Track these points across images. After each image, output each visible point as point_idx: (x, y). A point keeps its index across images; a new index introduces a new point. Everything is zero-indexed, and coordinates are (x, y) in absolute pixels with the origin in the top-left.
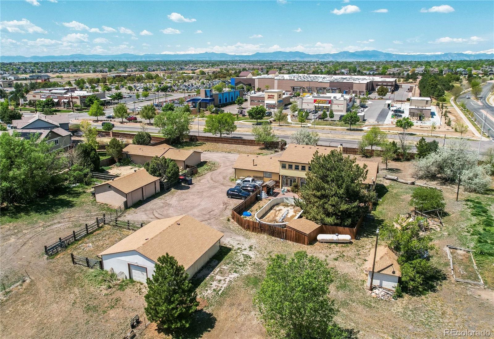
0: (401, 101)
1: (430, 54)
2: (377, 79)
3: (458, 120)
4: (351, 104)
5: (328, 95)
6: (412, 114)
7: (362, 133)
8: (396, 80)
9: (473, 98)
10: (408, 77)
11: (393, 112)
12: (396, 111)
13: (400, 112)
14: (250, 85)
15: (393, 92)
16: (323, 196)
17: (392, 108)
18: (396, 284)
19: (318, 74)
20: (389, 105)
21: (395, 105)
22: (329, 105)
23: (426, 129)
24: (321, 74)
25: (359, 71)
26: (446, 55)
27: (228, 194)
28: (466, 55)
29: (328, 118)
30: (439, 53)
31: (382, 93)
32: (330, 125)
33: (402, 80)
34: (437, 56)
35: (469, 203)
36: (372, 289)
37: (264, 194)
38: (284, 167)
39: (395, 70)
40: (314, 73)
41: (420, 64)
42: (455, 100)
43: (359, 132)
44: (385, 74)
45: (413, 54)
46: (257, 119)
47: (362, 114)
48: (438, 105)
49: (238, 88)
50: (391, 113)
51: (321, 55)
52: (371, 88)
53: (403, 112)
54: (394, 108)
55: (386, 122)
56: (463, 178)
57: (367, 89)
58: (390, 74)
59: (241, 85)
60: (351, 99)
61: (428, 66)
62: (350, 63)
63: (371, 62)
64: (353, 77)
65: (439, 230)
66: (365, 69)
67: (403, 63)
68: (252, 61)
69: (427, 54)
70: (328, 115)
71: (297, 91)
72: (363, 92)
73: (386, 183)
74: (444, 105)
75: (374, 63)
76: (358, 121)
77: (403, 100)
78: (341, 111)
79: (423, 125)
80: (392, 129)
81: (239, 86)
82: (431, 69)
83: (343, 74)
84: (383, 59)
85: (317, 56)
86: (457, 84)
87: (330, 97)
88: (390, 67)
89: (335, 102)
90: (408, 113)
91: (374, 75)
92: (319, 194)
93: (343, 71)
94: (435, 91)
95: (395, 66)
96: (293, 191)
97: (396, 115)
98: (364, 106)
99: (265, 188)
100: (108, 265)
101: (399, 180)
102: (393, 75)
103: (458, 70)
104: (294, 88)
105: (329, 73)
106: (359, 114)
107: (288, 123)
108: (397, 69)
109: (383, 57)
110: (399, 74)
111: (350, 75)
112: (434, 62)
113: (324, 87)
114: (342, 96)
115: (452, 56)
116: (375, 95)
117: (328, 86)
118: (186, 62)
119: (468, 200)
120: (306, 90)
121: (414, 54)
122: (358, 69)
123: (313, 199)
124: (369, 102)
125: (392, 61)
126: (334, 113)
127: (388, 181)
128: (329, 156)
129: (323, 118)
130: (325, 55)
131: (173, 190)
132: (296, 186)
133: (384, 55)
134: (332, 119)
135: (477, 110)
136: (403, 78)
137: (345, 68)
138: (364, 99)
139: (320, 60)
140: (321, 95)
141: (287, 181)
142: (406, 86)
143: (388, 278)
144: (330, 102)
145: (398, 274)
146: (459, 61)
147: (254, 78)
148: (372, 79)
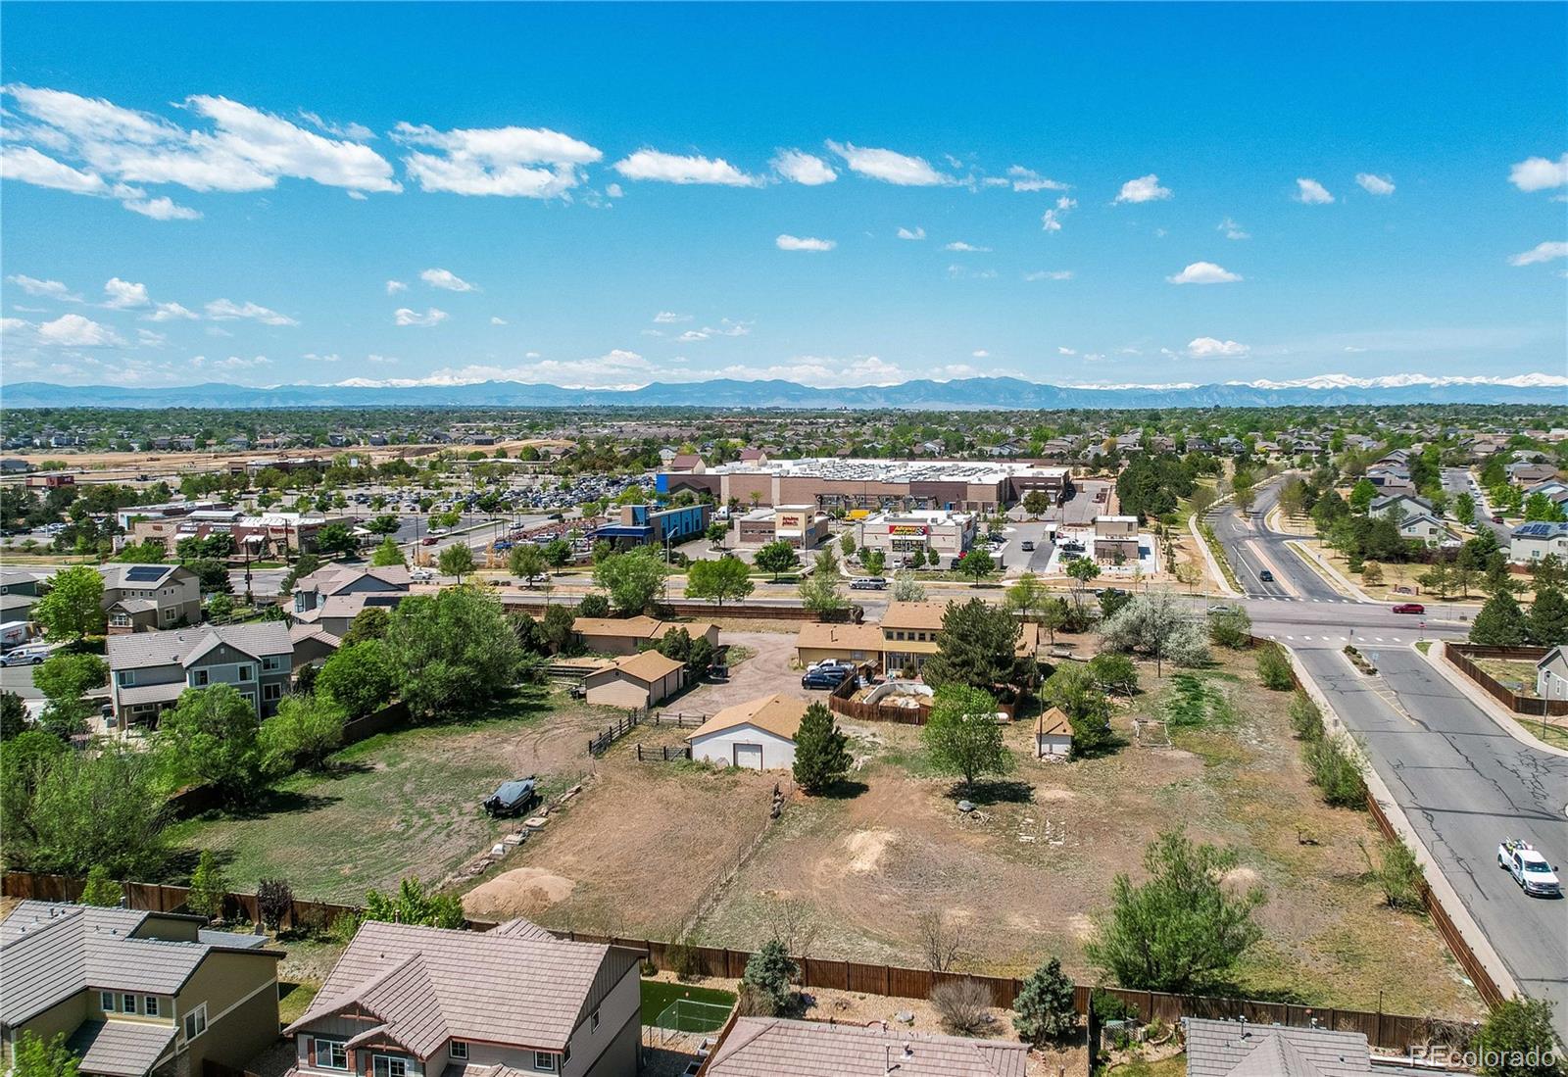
0: (1080, 525)
1: (1161, 387)
2: (1022, 470)
3: (1195, 561)
4: (970, 534)
5: (917, 514)
6: (1101, 553)
7: (1003, 592)
8: (1067, 473)
9: (1238, 514)
10: (1098, 463)
11: (1061, 550)
12: (1066, 547)
13: (1075, 548)
14: (708, 491)
15: (1060, 503)
16: (964, 664)
17: (1059, 542)
18: (1069, 746)
19: (866, 456)
20: (1052, 534)
21: (1065, 534)
22: (924, 537)
23: (1127, 580)
24: (876, 457)
25: (971, 446)
26: (1204, 390)
27: (804, 684)
28: (1258, 392)
29: (928, 565)
30: (1187, 386)
31: (1037, 506)
32: (934, 578)
33: (1083, 470)
34: (1181, 394)
35: (1177, 679)
36: (1041, 756)
37: (862, 681)
38: (889, 637)
39: (1065, 443)
40: (854, 454)
41: (1131, 419)
42: (1199, 520)
43: (996, 591)
44: (1040, 456)
45: (1114, 388)
46: (777, 570)
47: (998, 555)
48: (1158, 532)
49: (677, 499)
50: (1057, 552)
51: (852, 390)
52: (1008, 492)
53: (1083, 550)
54: (1064, 542)
55: (1048, 570)
56: (1170, 645)
57: (999, 498)
58: (1052, 456)
59: (686, 490)
60: (969, 523)
61: (1151, 431)
62: (942, 418)
63: (1000, 414)
64: (961, 464)
65: (1128, 706)
66: (985, 441)
67: (1088, 415)
68: (643, 409)
69: (1154, 387)
70: (927, 559)
71: (835, 503)
72: (991, 504)
73: (1053, 662)
74: (1170, 531)
75: (1007, 418)
76: (992, 568)
77: (1083, 522)
78: (952, 550)
79: (1122, 573)
80: (1061, 582)
81: (679, 494)
82: (1158, 438)
83: (931, 456)
84: (1031, 405)
85: (839, 393)
86: (1208, 482)
87: (925, 521)
88: (1051, 434)
89: (935, 530)
90: (1093, 551)
91: (1012, 458)
92: (958, 660)
93: (929, 445)
94: (1152, 501)
95: (1065, 430)
96: (905, 677)
97: (1067, 555)
98: (999, 539)
99: (864, 671)
100: (699, 753)
101: (1073, 657)
102: (1059, 459)
103: (1223, 440)
104: (821, 498)
105: (894, 453)
106: (991, 555)
107: (843, 578)
108: (1070, 438)
109: (1032, 396)
110: (1075, 454)
111: (952, 458)
112: (1171, 412)
113: (896, 494)
114: (949, 517)
115: (1221, 395)
116: (1018, 511)
117: (905, 492)
118: (431, 412)
119: (1176, 676)
120: (855, 503)
121: (1118, 387)
122: (967, 439)
123: (950, 671)
124: (1009, 529)
125: (1058, 412)
126: (941, 555)
127: (1054, 659)
128: (968, 606)
129: (917, 566)
130: (864, 390)
131: (701, 685)
132: (911, 668)
133: (1035, 392)
134: (936, 567)
135: (1237, 542)
136: (1085, 465)
137: (932, 436)
138: (998, 521)
139: (850, 407)
140: (902, 516)
141: (895, 660)
142: (1091, 486)
143: (1059, 739)
144: (926, 531)
145: (1070, 732)
146: (1237, 410)
147: (710, 471)
148: (1008, 470)
